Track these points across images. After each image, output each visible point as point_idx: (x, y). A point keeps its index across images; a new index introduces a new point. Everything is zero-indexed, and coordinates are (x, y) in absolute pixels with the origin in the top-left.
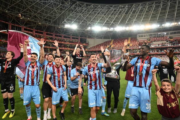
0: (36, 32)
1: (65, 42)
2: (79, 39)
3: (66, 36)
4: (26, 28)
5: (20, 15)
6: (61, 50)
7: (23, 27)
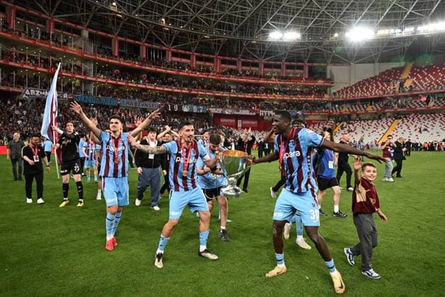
0: (198, 59)
1: (268, 78)
2: (307, 69)
3: (270, 62)
4: (175, 50)
5: (163, 20)
6: (258, 101)
7: (169, 49)
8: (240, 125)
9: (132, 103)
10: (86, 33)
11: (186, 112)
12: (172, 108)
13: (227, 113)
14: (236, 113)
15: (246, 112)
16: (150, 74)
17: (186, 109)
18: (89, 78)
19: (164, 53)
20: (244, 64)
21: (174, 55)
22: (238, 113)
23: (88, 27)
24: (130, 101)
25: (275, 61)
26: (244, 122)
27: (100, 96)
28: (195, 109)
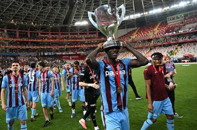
0: (52, 34)
2: (98, 34)
3: (82, 32)
4: (42, 32)
5: (32, 23)
6: (78, 48)
7: (39, 32)
8: (71, 58)
9: (24, 54)
10: (6, 31)
11: (46, 55)
12: (41, 54)
13: (63, 54)
14: (67, 54)
15: (72, 53)
16: (32, 42)
17: (46, 54)
18: (6, 47)
19: (38, 34)
20: (71, 34)
21: (41, 34)
22: (68, 54)
23: (6, 28)
24: (23, 53)
25: (84, 31)
26: (73, 57)
27: (11, 53)
28: (50, 54)
